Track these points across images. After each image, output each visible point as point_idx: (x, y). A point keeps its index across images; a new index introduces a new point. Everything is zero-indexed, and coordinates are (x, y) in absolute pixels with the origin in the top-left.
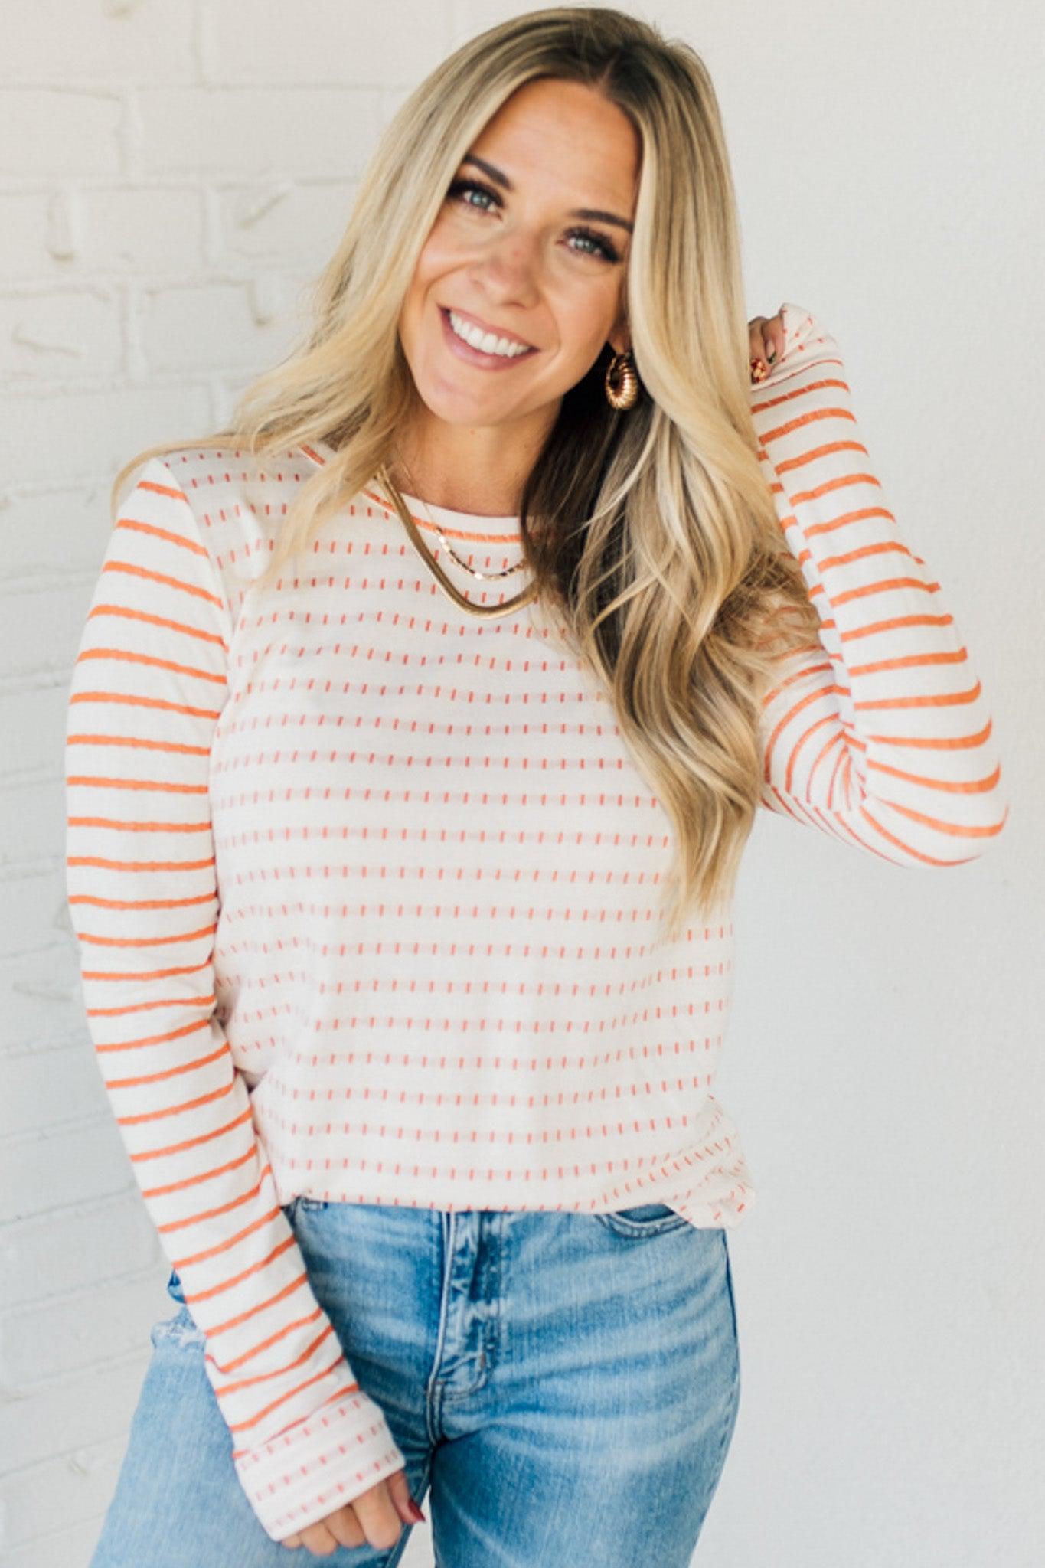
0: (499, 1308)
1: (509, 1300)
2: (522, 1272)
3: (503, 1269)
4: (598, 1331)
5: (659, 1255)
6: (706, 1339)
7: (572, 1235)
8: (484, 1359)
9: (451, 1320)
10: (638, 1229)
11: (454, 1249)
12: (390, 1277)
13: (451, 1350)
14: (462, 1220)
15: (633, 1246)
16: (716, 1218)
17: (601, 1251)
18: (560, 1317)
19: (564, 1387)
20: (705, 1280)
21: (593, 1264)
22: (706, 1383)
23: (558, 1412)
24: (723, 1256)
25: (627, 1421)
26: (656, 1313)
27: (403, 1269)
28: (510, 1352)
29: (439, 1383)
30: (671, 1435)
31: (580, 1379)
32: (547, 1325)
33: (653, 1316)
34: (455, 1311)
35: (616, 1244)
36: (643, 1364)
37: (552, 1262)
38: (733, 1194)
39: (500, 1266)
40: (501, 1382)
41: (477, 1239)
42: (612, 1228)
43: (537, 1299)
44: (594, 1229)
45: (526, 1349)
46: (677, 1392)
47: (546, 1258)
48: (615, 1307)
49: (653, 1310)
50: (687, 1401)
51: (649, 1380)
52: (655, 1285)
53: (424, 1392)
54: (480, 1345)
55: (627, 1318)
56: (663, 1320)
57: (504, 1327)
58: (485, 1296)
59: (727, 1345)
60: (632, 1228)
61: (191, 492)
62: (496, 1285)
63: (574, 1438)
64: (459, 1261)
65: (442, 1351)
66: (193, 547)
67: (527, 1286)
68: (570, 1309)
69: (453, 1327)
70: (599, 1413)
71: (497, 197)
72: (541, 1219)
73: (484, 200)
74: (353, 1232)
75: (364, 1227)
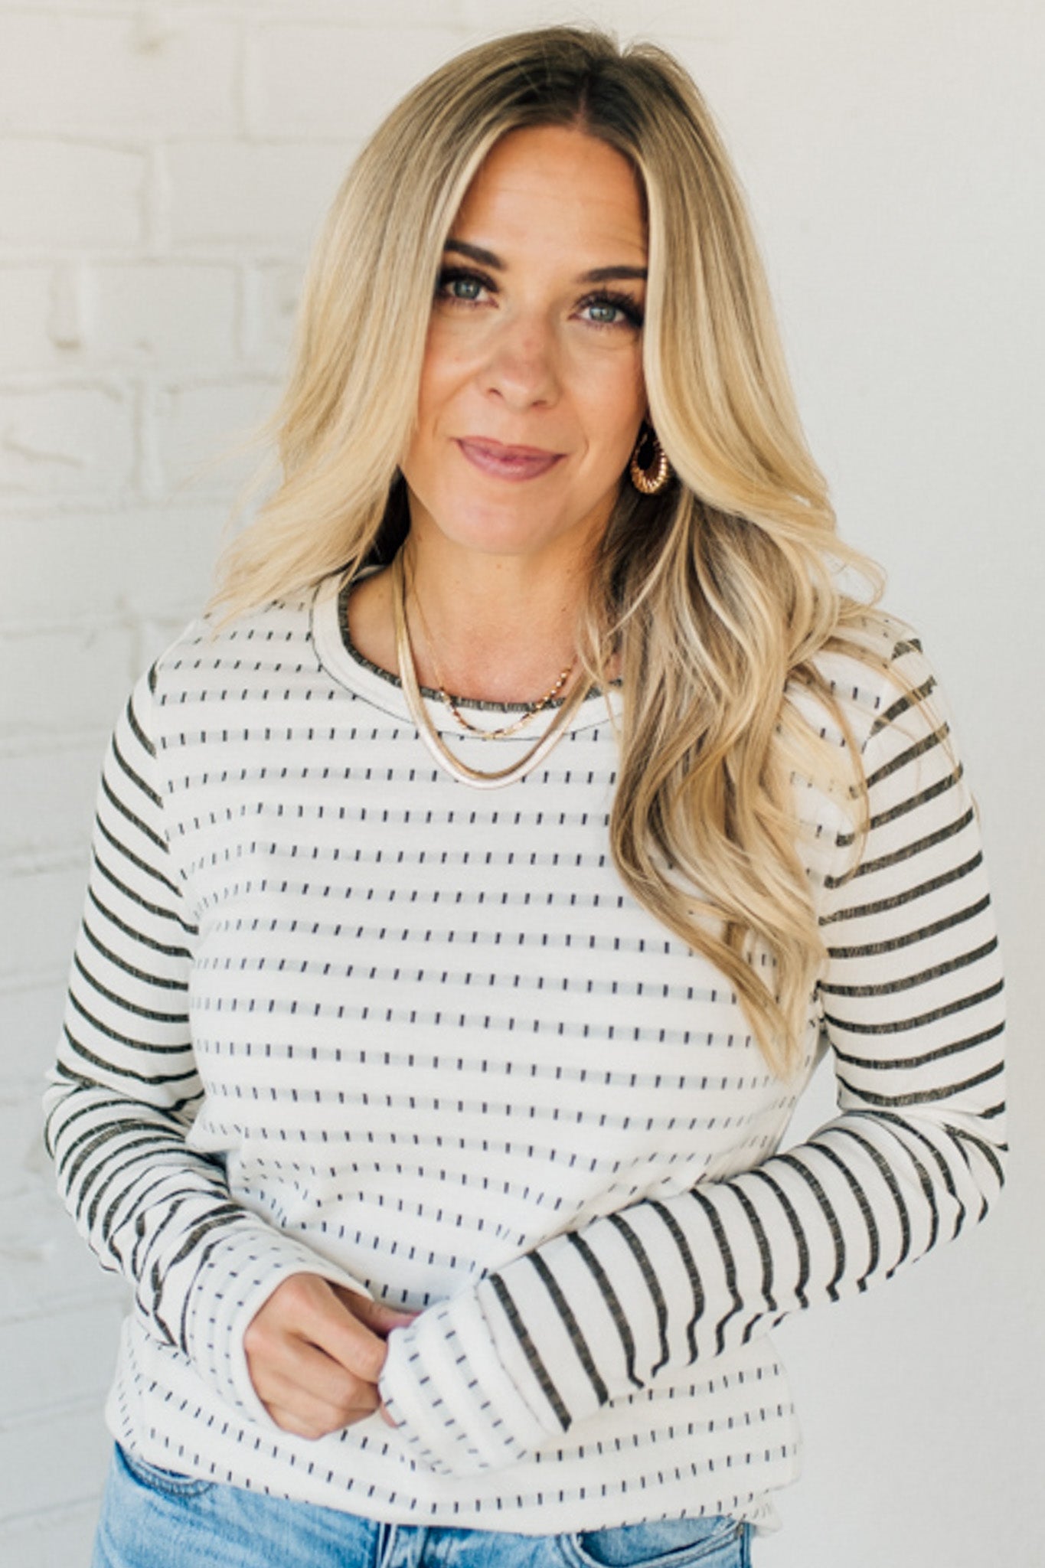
14: (403, 1536)
41: (417, 1560)
71: (484, 278)
72: (498, 1553)
73: (471, 288)
74: (280, 1512)
75: (294, 1509)
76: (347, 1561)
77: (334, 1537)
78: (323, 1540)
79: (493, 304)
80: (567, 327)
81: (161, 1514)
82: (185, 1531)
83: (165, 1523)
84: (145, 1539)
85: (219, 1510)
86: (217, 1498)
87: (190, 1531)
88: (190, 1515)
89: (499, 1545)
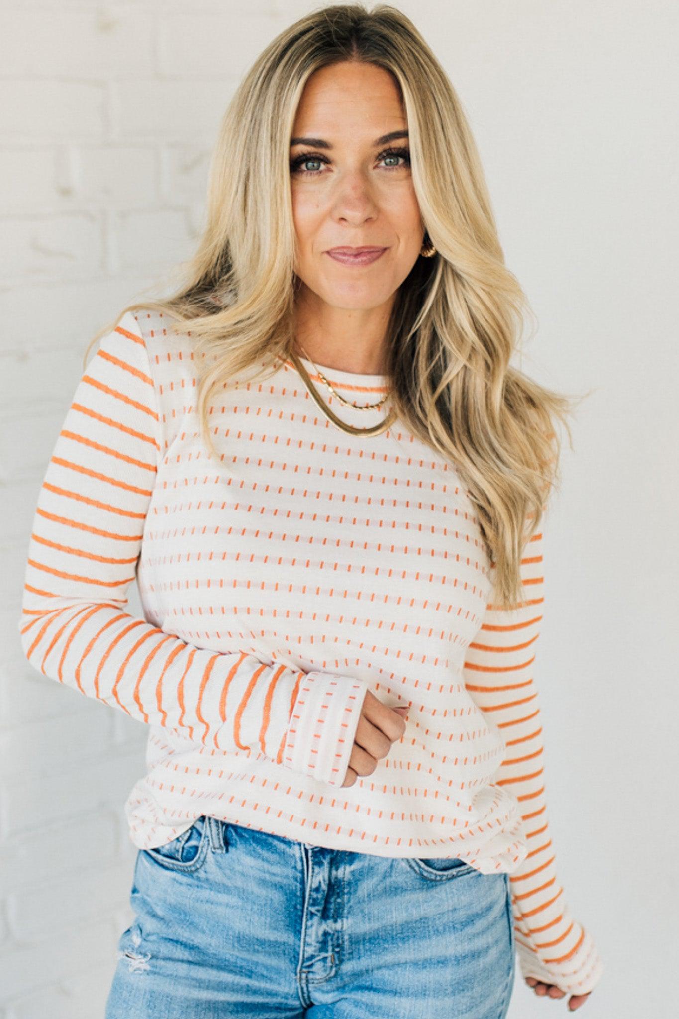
0: (343, 925)
1: (349, 920)
2: (359, 902)
3: (346, 901)
4: (411, 941)
5: (454, 891)
6: (488, 948)
7: (394, 878)
8: (333, 958)
9: (309, 932)
10: (440, 876)
11: (311, 887)
12: (269, 902)
13: (310, 951)
14: (317, 869)
15: (436, 885)
16: (497, 867)
17: (414, 889)
18: (385, 930)
19: (389, 975)
20: (489, 908)
21: (408, 897)
22: (488, 978)
23: (384, 992)
24: (504, 891)
25: (431, 1001)
26: (452, 929)
27: (277, 897)
28: (351, 953)
29: (304, 972)
30: (462, 1013)
31: (399, 970)
32: (376, 936)
33: (450, 931)
34: (312, 926)
35: (424, 885)
36: (443, 963)
37: (380, 896)
38: (509, 850)
39: (343, 898)
40: (346, 973)
41: (327, 882)
42: (422, 874)
43: (369, 919)
44: (409, 875)
45: (362, 952)
46: (466, 984)
47: (375, 893)
48: (423, 925)
49: (449, 928)
50: (474, 990)
51: (447, 975)
52: (452, 911)
53: (295, 977)
54: (330, 948)
55: (432, 933)
56: (457, 934)
57: (346, 937)
58: (333, 917)
59: (504, 952)
60: (436, 875)
61: (149, 340)
62: (341, 910)
63: (394, 1010)
64: (315, 895)
65: (304, 951)
66: (144, 378)
67: (362, 911)
68: (392, 926)
69: (311, 936)
70: (412, 993)
71: (322, 157)
72: (372, 868)
73: (316, 165)
74: (245, 870)
75: (252, 868)
76: (288, 891)
77: (278, 879)
78: (271, 882)
79: (329, 170)
80: (373, 173)
81: (181, 884)
82: (195, 891)
83: (183, 888)
84: (172, 899)
85: (211, 877)
86: (208, 870)
87: (197, 892)
88: (196, 882)
89: (372, 864)
